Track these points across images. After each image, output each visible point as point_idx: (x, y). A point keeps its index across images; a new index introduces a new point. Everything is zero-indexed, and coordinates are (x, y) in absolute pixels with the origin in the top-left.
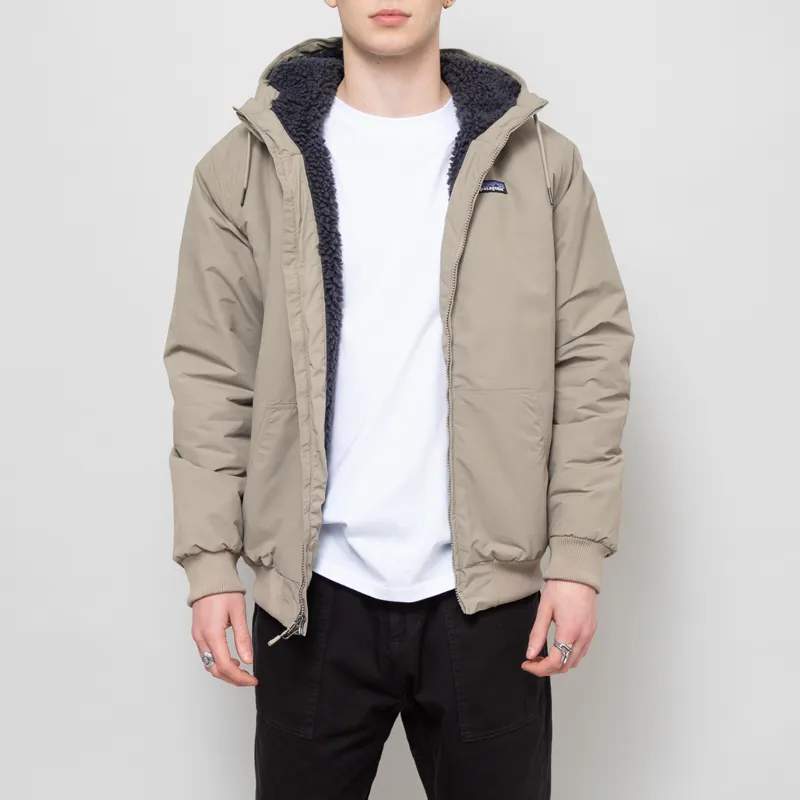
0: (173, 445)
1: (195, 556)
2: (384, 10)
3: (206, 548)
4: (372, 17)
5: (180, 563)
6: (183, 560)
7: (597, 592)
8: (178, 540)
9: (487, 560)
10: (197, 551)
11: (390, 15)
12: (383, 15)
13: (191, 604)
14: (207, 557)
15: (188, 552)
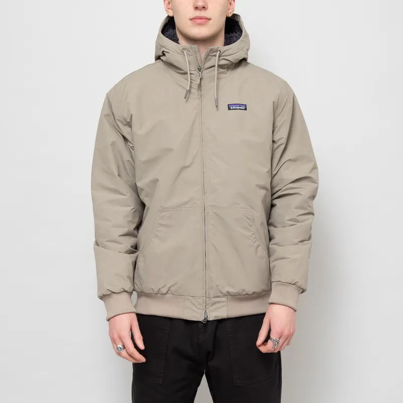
0: (95, 240)
1: (108, 295)
2: (197, 16)
3: (114, 291)
4: (191, 20)
5: (101, 299)
6: (102, 297)
7: (295, 311)
8: (100, 287)
9: (225, 295)
10: (110, 292)
11: (200, 19)
12: (197, 19)
13: (108, 320)
14: (115, 295)
15: (105, 293)
